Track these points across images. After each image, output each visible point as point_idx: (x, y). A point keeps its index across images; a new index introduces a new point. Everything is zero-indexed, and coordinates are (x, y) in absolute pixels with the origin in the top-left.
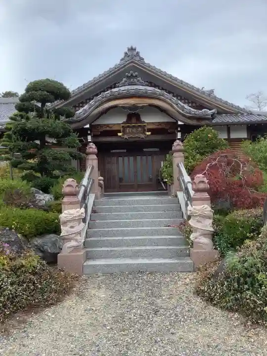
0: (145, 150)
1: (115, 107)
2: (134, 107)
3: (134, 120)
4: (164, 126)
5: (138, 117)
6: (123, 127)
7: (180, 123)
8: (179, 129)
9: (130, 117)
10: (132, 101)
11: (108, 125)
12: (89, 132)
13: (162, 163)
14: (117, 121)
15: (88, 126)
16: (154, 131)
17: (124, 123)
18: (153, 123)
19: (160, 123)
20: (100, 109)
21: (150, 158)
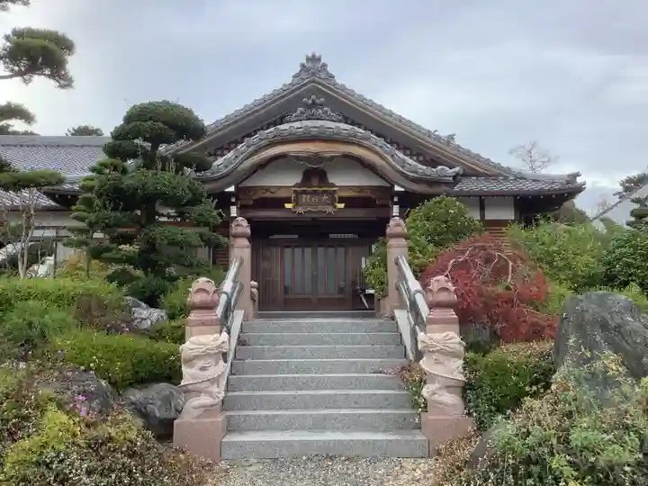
0: (332, 236)
1: (283, 156)
2: (317, 158)
3: (315, 181)
4: (368, 194)
5: (322, 176)
6: (295, 191)
7: (397, 188)
8: (396, 199)
9: (308, 175)
10: (312, 148)
11: (267, 189)
12: (233, 200)
13: (363, 259)
14: (286, 181)
15: (232, 189)
16: (350, 202)
17: (297, 185)
18: (350, 188)
19: (361, 188)
20: (256, 159)
21: (341, 251)
